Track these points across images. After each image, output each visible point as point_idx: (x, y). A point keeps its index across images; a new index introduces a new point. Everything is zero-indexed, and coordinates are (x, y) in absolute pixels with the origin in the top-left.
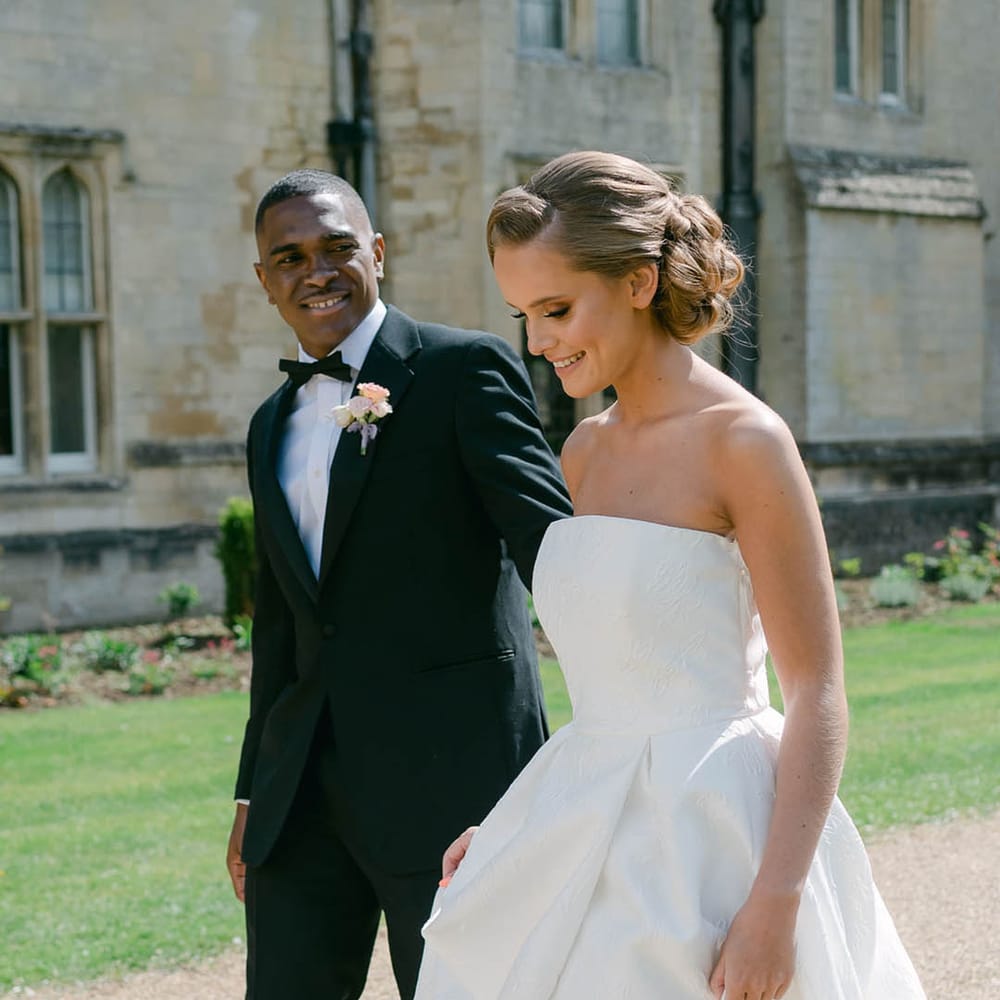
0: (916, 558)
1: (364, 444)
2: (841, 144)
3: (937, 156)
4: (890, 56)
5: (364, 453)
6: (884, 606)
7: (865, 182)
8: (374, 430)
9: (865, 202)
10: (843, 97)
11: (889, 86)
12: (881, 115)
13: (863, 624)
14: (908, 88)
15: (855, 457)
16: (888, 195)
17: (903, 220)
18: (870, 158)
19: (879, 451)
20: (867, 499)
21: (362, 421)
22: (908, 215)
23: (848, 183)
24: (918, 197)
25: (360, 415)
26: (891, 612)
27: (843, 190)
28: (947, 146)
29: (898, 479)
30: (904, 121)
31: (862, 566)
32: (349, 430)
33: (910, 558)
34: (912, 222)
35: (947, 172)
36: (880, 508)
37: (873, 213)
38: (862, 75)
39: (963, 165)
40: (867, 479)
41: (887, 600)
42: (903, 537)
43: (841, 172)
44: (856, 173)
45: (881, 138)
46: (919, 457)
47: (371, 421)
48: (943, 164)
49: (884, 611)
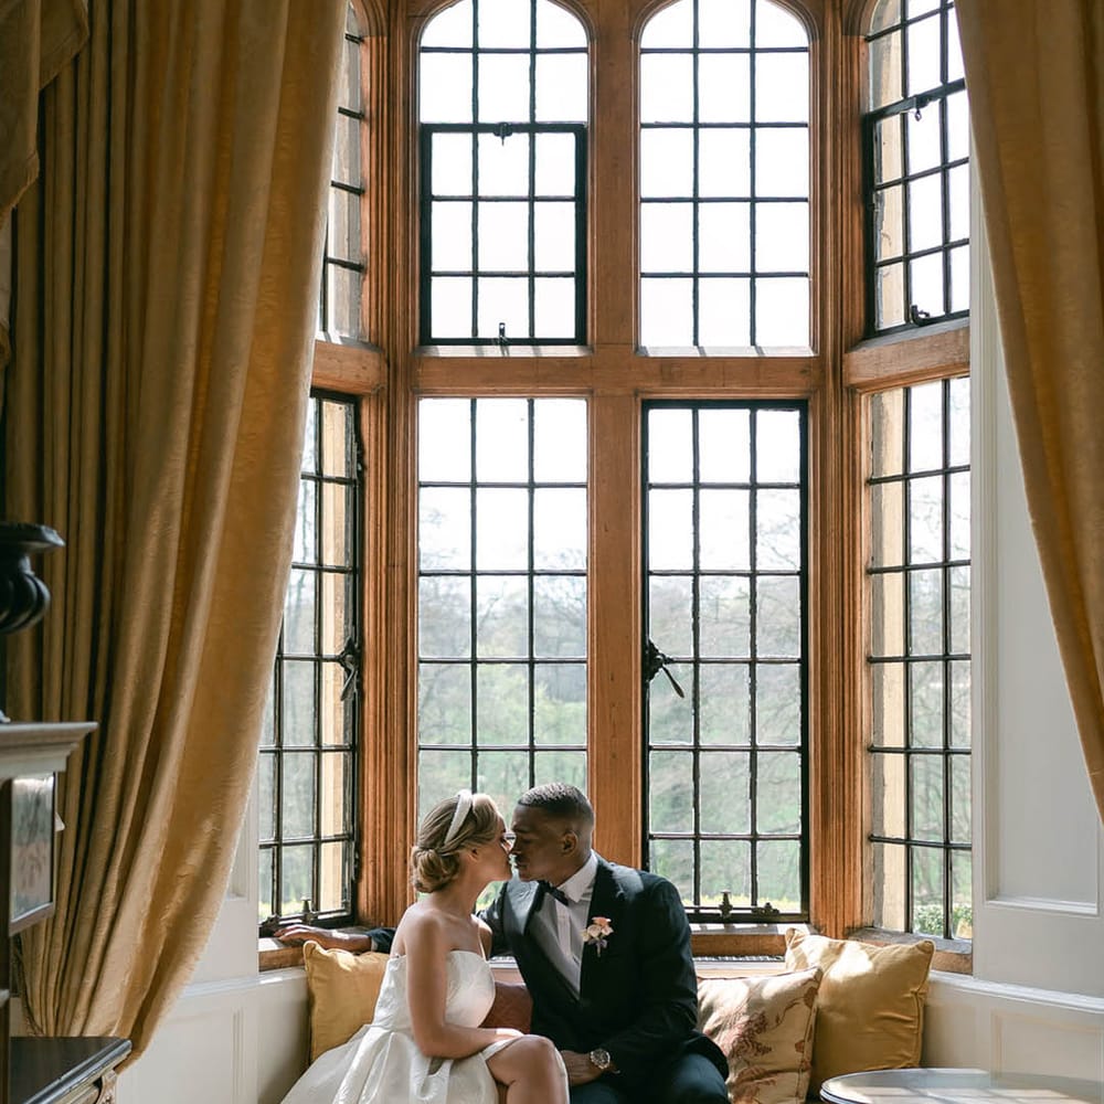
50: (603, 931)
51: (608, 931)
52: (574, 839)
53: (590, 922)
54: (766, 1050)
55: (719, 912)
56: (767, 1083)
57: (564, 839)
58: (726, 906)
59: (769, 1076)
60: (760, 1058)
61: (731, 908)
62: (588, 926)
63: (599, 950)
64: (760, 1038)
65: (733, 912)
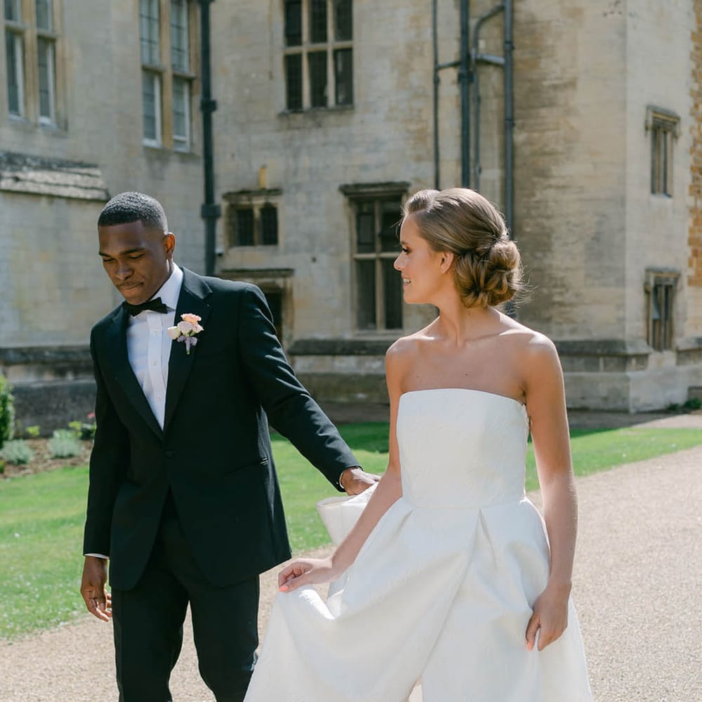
0: (76, 425)
1: (188, 348)
2: (15, 149)
3: (77, 160)
4: (44, 91)
5: (188, 353)
6: (59, 457)
7: (32, 175)
8: (195, 341)
9: (31, 188)
10: (15, 117)
11: (45, 112)
12: (40, 130)
13: (45, 469)
14: (57, 114)
15: (31, 358)
16: (47, 183)
17: (57, 200)
18: (35, 159)
19: (47, 354)
20: (40, 385)
21: (187, 335)
22: (60, 197)
23: (20, 175)
24: (67, 186)
25: (186, 332)
26: (63, 461)
27: (17, 179)
28: (84, 154)
29: (61, 372)
30: (55, 135)
31: (40, 430)
32: (178, 340)
33: (72, 425)
34: (63, 202)
35: (85, 171)
36: (50, 391)
37: (38, 195)
38: (26, 103)
39: (95, 166)
40: (40, 372)
41: (60, 454)
42: (65, 411)
43: (15, 167)
44: (25, 168)
45: (40, 146)
46: (74, 358)
47: (191, 335)
48: (81, 165)
49: (58, 461)
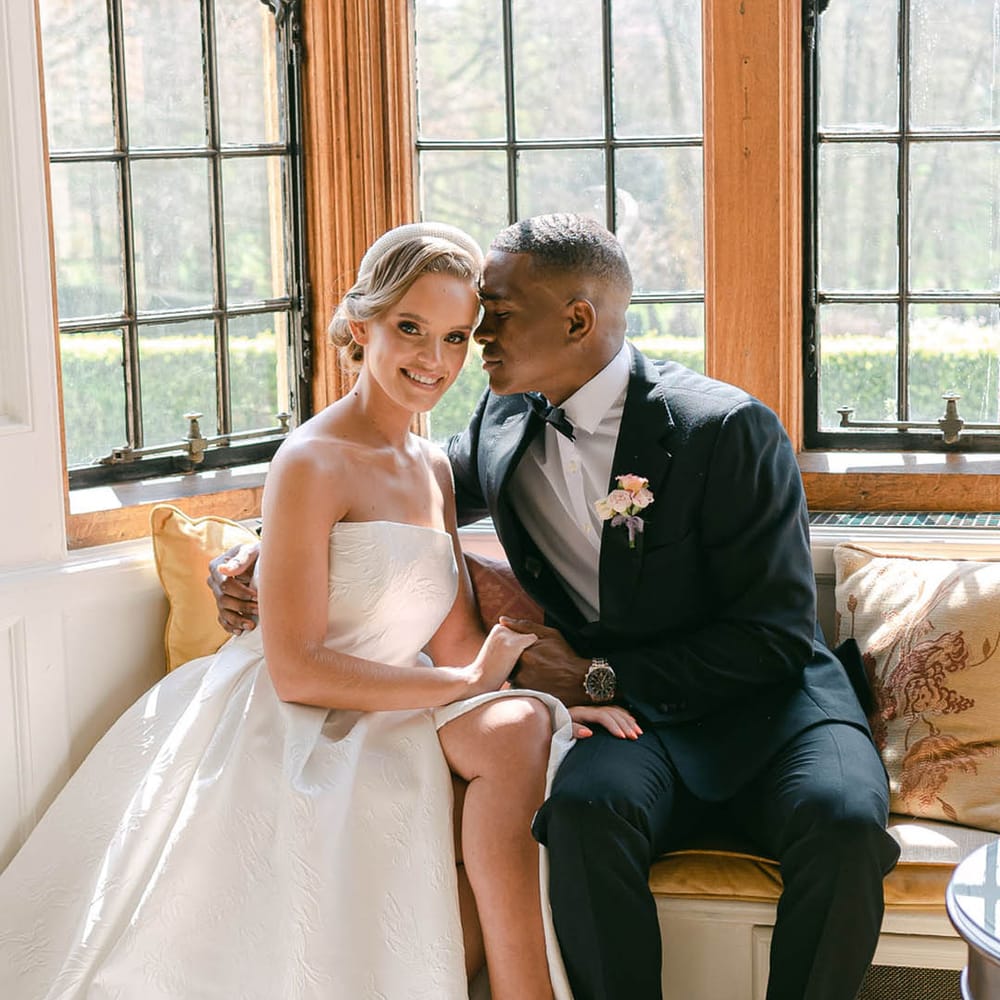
50: (636, 502)
51: (645, 500)
52: (588, 312)
53: (614, 485)
54: (964, 705)
55: (939, 432)
56: (963, 767)
57: (570, 312)
58: (951, 423)
59: (968, 753)
60: (952, 719)
61: (959, 425)
62: (610, 492)
63: (631, 538)
64: (953, 681)
65: (963, 432)
